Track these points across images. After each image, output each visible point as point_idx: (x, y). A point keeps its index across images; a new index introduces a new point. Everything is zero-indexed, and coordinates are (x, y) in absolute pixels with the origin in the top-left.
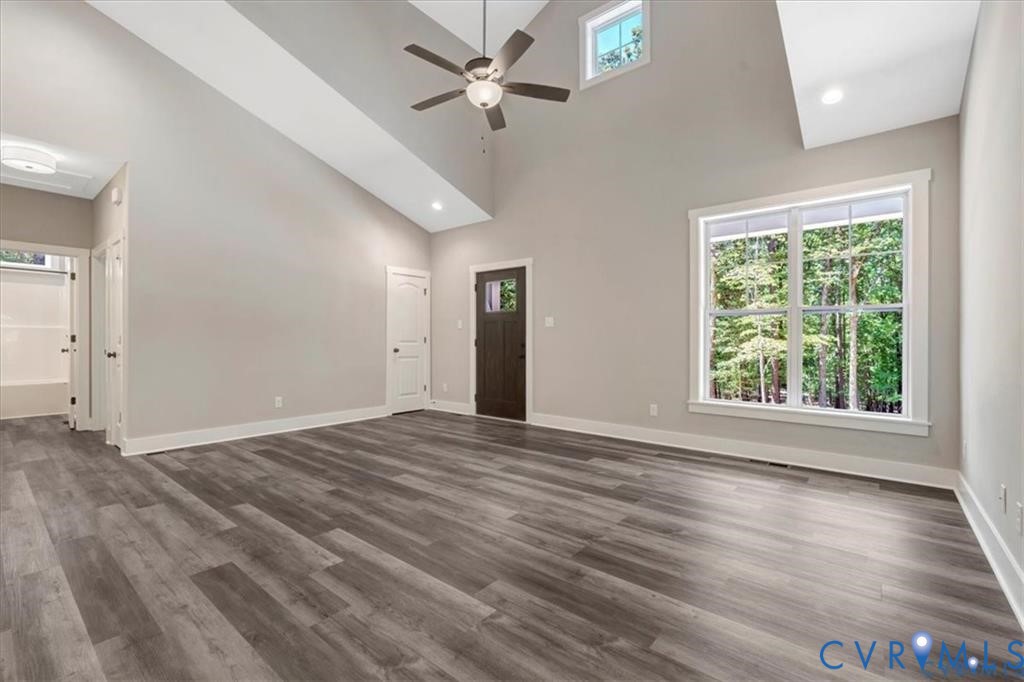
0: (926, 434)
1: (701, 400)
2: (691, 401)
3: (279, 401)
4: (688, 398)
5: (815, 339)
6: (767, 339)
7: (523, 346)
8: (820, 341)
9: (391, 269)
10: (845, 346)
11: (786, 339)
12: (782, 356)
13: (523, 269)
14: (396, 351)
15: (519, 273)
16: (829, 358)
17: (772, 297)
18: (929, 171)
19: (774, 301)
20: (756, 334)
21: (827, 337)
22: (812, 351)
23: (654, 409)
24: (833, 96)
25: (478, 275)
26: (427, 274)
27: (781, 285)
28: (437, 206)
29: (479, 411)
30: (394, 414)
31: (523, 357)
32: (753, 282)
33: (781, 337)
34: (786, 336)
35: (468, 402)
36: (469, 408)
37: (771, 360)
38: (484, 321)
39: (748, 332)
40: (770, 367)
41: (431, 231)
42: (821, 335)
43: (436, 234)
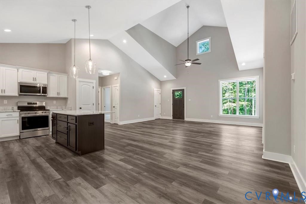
0: (258, 118)
1: (221, 114)
2: (219, 114)
3: (139, 116)
4: (218, 114)
5: (243, 103)
6: (231, 103)
7: (184, 105)
8: (245, 103)
9: (155, 89)
10: (252, 105)
11: (235, 103)
12: (235, 108)
13: (184, 89)
14: (156, 106)
15: (183, 91)
16: (247, 108)
17: (232, 92)
18: (259, 76)
19: (232, 93)
20: (227, 102)
21: (247, 103)
22: (243, 106)
23: (212, 116)
24: (244, 64)
25: (173, 90)
26: (160, 90)
27: (234, 88)
28: (165, 76)
29: (173, 118)
30: (156, 119)
31: (184, 107)
32: (226, 88)
33: (234, 102)
34: (236, 102)
35: (171, 116)
36: (171, 118)
37: (232, 109)
38: (175, 100)
39: (226, 101)
40: (231, 111)
41: (161, 81)
42: (245, 102)
43: (162, 81)
